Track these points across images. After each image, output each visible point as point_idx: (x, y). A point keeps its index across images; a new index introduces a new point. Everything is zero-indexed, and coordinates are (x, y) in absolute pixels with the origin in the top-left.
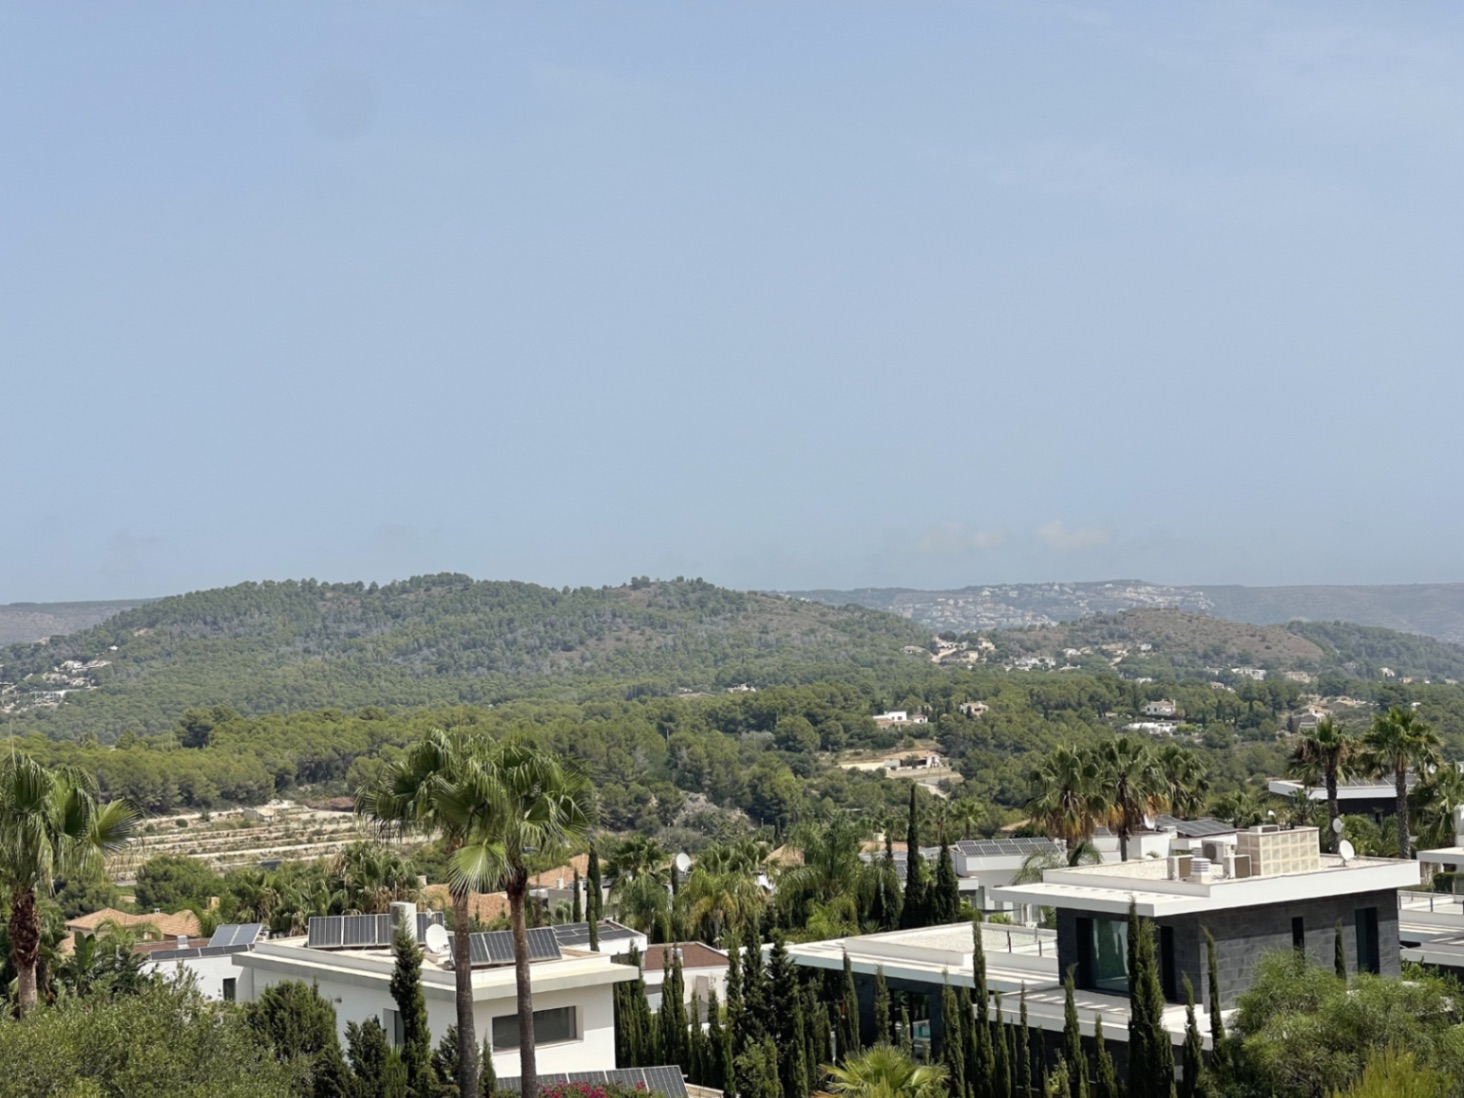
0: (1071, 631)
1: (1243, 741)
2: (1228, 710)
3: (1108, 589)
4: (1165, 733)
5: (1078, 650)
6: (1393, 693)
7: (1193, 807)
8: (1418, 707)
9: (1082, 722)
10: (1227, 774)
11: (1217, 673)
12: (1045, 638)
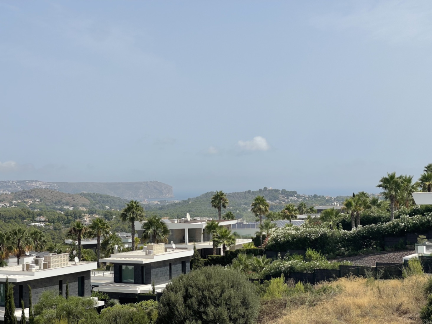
0: (15, 195)
1: (65, 228)
2: (61, 219)
3: (27, 183)
4: (42, 226)
5: (17, 201)
6: (108, 213)
7: (42, 248)
8: (115, 217)
9: (16, 223)
10: (60, 238)
11: (59, 208)
12: (6, 197)
